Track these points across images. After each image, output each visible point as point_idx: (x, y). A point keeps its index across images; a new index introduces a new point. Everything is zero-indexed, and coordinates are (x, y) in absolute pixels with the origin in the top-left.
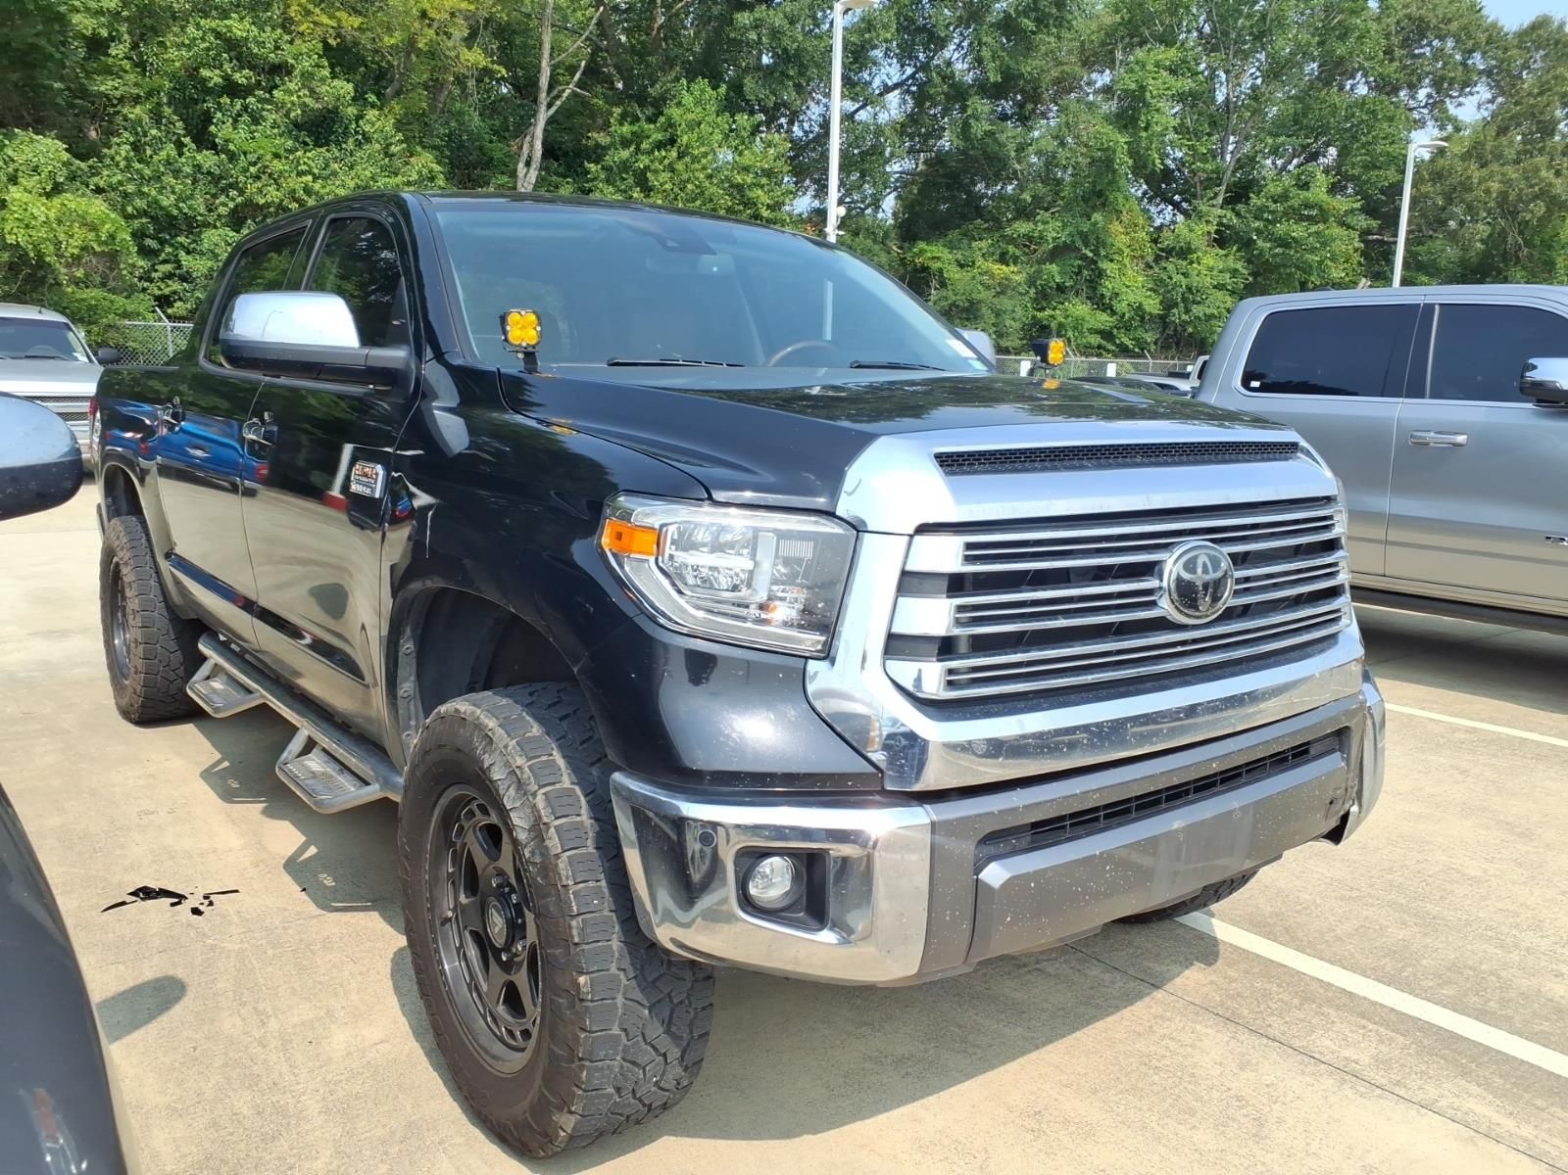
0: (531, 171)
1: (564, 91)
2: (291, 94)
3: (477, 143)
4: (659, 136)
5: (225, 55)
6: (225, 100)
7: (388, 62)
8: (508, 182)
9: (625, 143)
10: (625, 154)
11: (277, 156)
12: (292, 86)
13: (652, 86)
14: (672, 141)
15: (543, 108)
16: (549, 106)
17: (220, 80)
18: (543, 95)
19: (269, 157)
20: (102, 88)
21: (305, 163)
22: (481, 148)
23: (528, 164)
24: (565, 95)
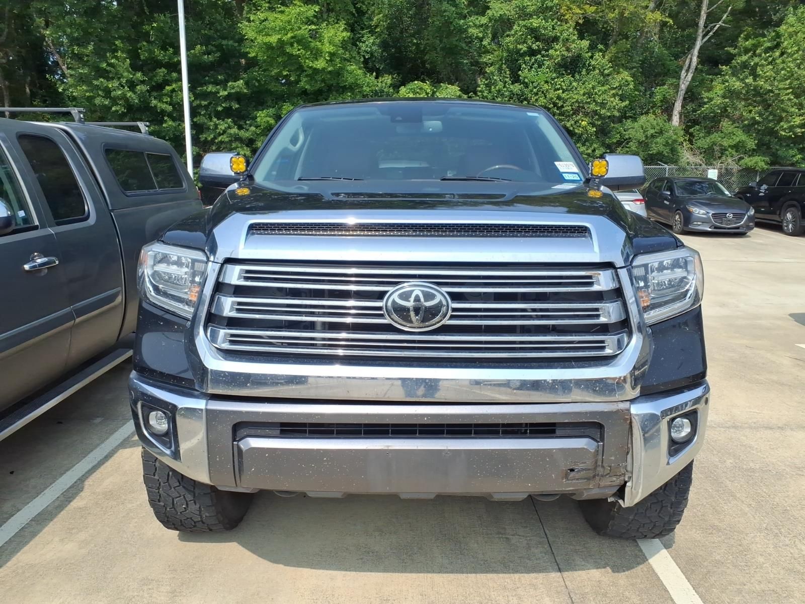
0: (689, 74)
1: (715, 25)
2: (557, 52)
3: (660, 63)
4: (769, 44)
5: (529, 37)
6: (527, 58)
7: (611, 26)
8: (675, 82)
9: (747, 51)
10: (744, 58)
11: (546, 82)
12: (557, 47)
13: (775, 15)
14: (777, 46)
15: (700, 38)
16: (704, 36)
17: (526, 49)
18: (700, 31)
19: (543, 83)
20: (484, 60)
21: (559, 84)
22: (663, 65)
23: (687, 71)
24: (716, 28)
